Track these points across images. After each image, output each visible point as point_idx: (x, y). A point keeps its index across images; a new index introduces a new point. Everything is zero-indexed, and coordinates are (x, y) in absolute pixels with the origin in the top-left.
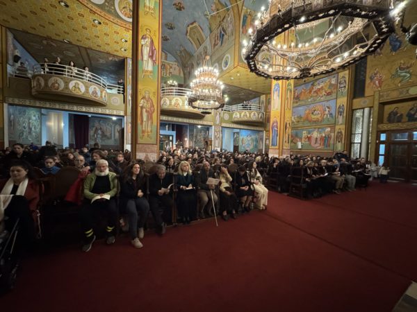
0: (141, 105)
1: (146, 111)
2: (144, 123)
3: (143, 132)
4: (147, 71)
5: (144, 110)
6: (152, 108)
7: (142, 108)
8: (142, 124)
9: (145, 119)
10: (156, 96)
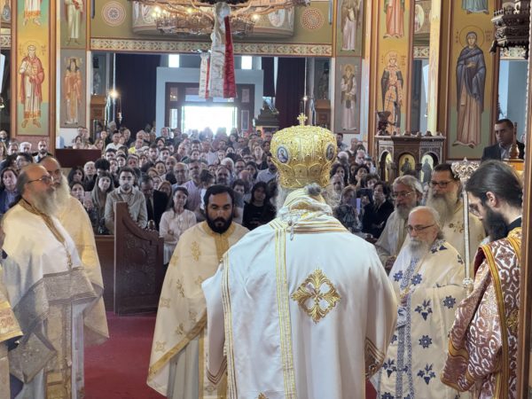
0: (22, 71)
1: (31, 80)
2: (27, 100)
3: (26, 115)
4: (31, 13)
5: (27, 79)
6: (41, 74)
7: (24, 75)
8: (23, 102)
9: (28, 94)
10: (47, 53)
